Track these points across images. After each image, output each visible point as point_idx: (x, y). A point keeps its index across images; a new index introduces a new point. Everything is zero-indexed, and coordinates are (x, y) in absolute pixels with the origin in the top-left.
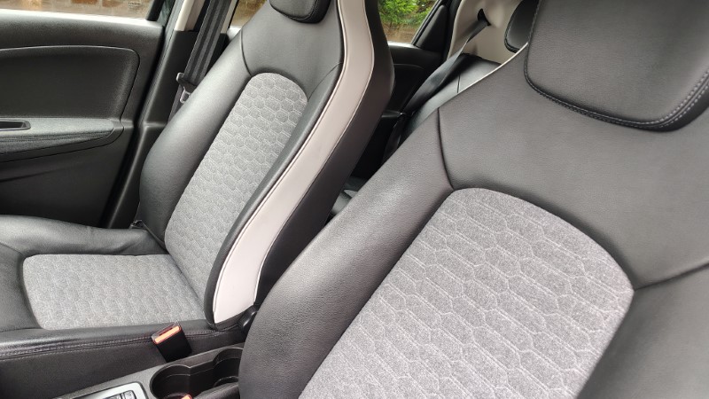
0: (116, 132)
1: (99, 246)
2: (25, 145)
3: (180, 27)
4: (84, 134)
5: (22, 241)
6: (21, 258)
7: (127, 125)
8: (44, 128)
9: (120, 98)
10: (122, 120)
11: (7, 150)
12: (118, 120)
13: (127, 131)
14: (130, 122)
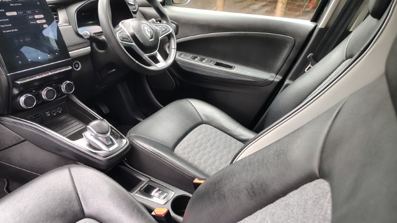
0: (269, 81)
3: (322, 26)
5: (206, 117)
7: (278, 79)
9: (279, 63)
10: (277, 76)
11: (220, 76)
12: (274, 75)
13: (276, 82)
14: (281, 78)
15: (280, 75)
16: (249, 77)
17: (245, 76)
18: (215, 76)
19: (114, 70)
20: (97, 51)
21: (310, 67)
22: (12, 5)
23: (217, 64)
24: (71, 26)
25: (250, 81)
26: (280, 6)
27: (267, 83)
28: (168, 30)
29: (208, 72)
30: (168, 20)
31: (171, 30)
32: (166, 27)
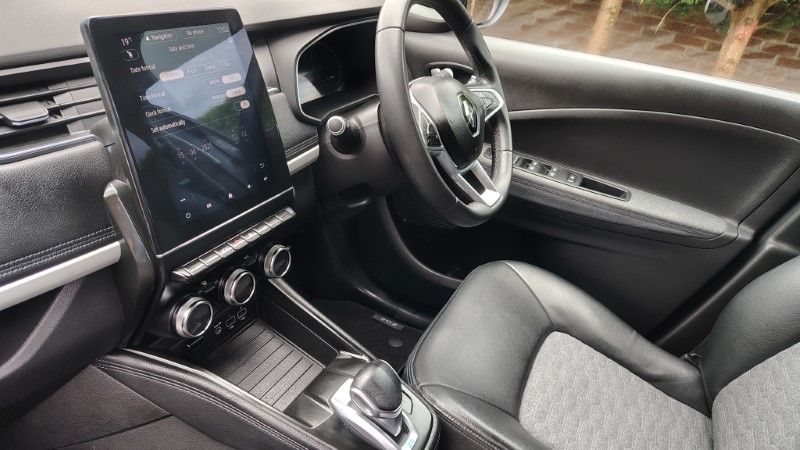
0: (725, 237)
2: (614, 217)
5: (560, 312)
7: (745, 234)
8: (646, 205)
9: (753, 197)
10: (741, 226)
11: (594, 215)
12: (735, 224)
13: (741, 242)
14: (751, 231)
15: (750, 224)
16: (673, 224)
17: (663, 221)
19: (364, 202)
20: (332, 156)
22: (174, 49)
23: (586, 184)
24: (282, 94)
25: (676, 235)
26: (605, 18)
27: (722, 242)
28: (495, 103)
29: (562, 203)
30: (491, 78)
31: (501, 103)
32: (491, 96)
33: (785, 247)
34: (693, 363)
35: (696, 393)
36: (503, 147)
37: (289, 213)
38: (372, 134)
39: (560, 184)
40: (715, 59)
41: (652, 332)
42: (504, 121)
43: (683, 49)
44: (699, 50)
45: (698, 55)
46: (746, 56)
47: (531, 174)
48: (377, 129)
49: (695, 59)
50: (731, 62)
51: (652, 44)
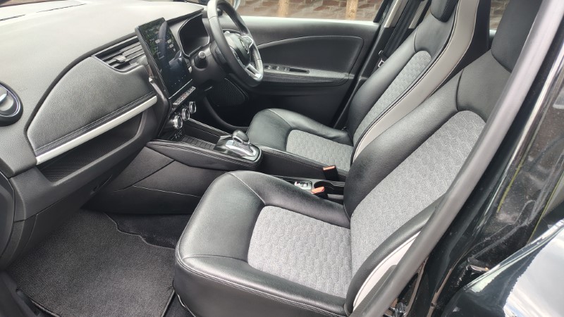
0: (345, 80)
1: (324, 134)
2: (305, 81)
3: (387, 25)
4: (330, 79)
5: (294, 123)
6: (291, 129)
7: (352, 77)
8: (314, 73)
9: (351, 62)
10: (350, 74)
12: (348, 74)
13: (351, 80)
14: (354, 75)
15: (353, 73)
18: (293, 82)
19: (211, 88)
20: (196, 70)
21: (382, 63)
23: (291, 70)
27: (343, 81)
28: (250, 42)
29: (285, 80)
30: (246, 32)
31: (253, 41)
32: (249, 39)
33: (364, 78)
34: (345, 130)
35: (348, 139)
36: (257, 58)
37: (193, 89)
38: (210, 59)
39: (282, 72)
40: (345, 11)
41: (330, 124)
42: (255, 48)
43: (329, 8)
44: (337, 7)
45: (337, 10)
46: (360, 7)
47: (270, 70)
48: (211, 57)
49: (336, 12)
50: (353, 11)
51: (312, 8)
